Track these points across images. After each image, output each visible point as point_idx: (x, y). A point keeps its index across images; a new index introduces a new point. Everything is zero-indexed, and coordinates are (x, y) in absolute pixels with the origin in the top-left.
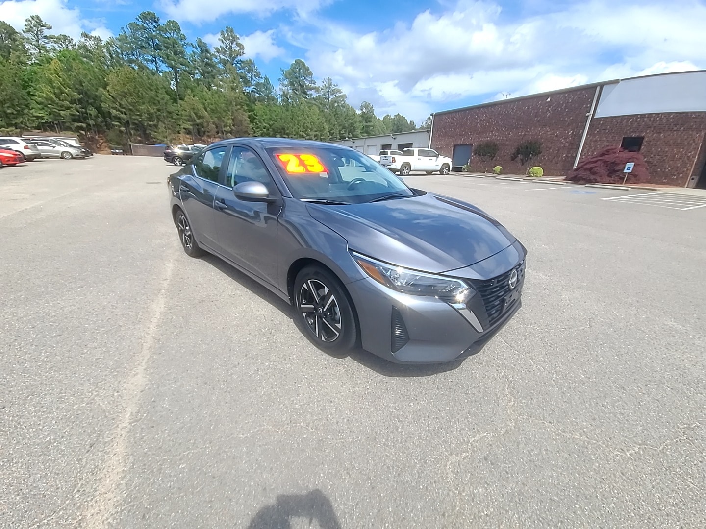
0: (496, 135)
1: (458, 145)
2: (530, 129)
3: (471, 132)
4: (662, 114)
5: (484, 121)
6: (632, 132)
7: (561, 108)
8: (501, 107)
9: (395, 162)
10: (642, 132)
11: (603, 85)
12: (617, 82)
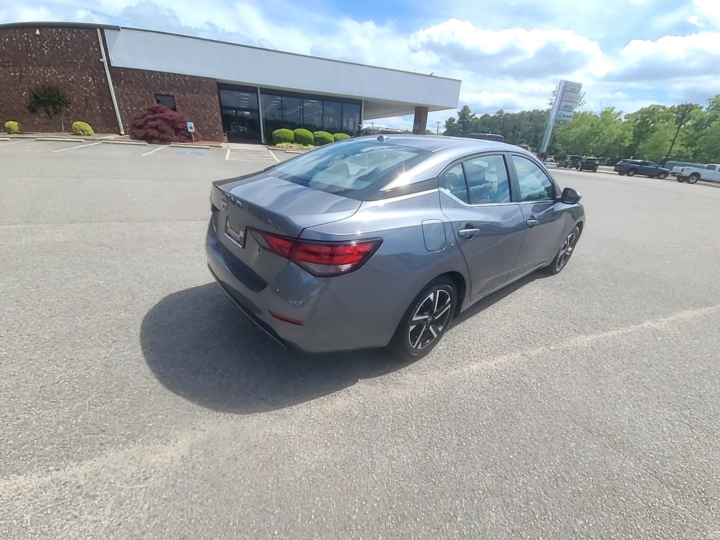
6: (160, 89)
10: (168, 90)
11: (102, 28)
12: (117, 29)
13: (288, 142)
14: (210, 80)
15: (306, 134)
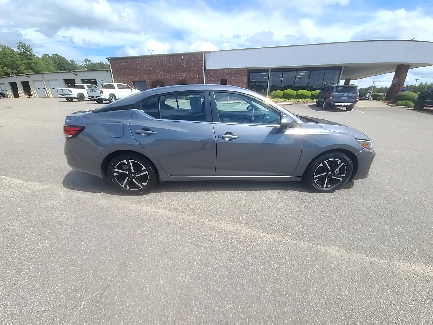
0: (159, 76)
1: (136, 81)
2: (178, 73)
3: (142, 73)
4: (231, 69)
5: (148, 66)
6: (222, 77)
7: (189, 62)
8: (157, 59)
9: (103, 93)
10: (225, 77)
11: (205, 53)
12: (210, 52)
13: (278, 98)
14: (245, 69)
15: (291, 92)
